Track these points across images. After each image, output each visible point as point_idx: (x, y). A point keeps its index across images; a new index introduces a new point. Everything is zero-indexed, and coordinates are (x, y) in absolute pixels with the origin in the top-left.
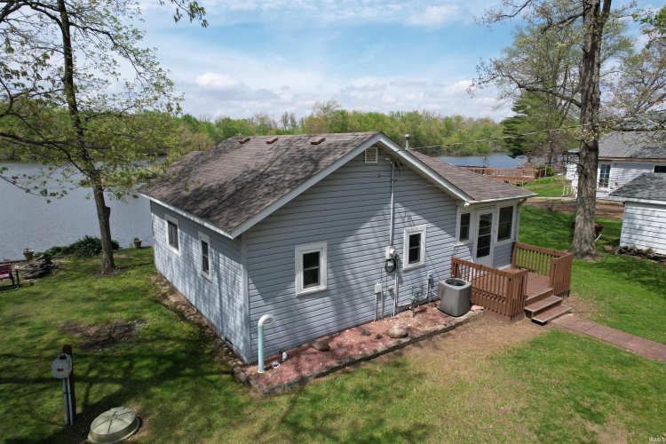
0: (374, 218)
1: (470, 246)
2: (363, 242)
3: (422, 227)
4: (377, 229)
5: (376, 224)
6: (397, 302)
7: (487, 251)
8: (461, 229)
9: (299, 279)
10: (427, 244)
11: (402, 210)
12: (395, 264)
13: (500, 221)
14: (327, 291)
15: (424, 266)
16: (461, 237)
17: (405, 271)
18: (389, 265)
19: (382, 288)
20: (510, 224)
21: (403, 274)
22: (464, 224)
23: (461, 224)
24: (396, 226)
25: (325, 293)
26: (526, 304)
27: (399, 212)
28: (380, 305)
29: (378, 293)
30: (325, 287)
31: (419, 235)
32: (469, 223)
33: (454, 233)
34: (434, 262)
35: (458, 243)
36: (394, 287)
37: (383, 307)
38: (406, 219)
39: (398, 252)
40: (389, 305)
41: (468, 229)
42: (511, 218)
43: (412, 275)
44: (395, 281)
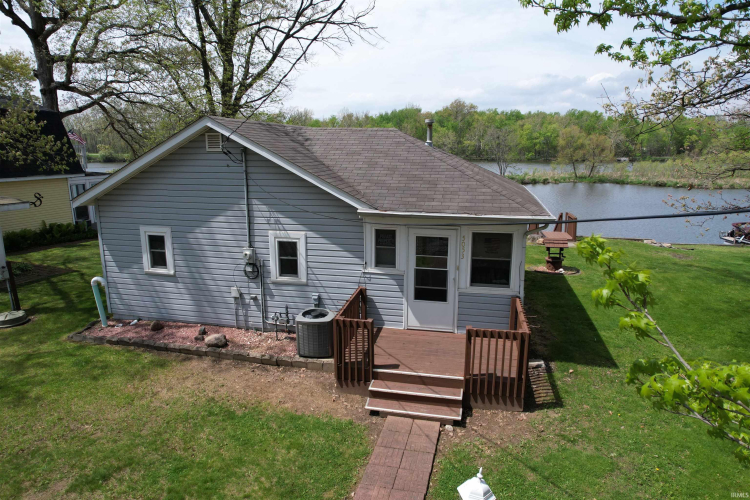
0: (229, 213)
1: (399, 279)
2: (219, 237)
3: (298, 235)
4: (235, 226)
5: (232, 219)
6: (265, 317)
7: (442, 296)
8: (377, 250)
9: (146, 259)
10: (310, 258)
11: (264, 208)
12: (256, 269)
13: (473, 254)
14: (174, 276)
15: (307, 285)
16: (379, 263)
17: (274, 283)
18: (249, 269)
19: (241, 294)
20: (508, 264)
21: (272, 286)
22: (385, 242)
23: (377, 243)
24: (256, 226)
25: (172, 278)
26: (376, 376)
27: (261, 211)
28: (241, 312)
29: (236, 298)
30: (172, 272)
31: (295, 244)
32: (394, 244)
33: (359, 253)
34: (325, 284)
35: (372, 270)
36: (259, 297)
37: (246, 316)
38: (272, 221)
39: (261, 257)
40: (255, 317)
41: (394, 252)
42: (509, 255)
43: (290, 291)
44: (259, 291)
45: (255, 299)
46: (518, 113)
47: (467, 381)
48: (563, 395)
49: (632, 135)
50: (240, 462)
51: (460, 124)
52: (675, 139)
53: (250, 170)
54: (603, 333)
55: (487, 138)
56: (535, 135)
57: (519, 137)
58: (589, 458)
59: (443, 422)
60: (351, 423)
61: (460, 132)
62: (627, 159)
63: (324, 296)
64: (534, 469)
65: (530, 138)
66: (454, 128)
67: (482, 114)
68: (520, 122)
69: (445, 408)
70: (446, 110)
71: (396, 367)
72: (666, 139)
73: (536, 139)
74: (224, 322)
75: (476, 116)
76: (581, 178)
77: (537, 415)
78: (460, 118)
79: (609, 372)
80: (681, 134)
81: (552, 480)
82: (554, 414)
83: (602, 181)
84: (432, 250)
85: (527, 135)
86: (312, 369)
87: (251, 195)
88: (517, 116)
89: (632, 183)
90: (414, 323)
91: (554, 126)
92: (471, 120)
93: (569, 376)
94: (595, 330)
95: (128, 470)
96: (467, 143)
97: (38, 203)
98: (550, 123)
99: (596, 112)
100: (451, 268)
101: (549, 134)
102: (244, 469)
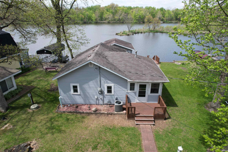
1: (135, 93)
2: (91, 86)
3: (112, 85)
5: (94, 82)
6: (103, 102)
7: (144, 96)
8: (130, 87)
9: (72, 90)
10: (115, 89)
11: (104, 79)
12: (102, 92)
13: (151, 87)
14: (80, 94)
15: (114, 95)
16: (131, 90)
17: (106, 95)
18: (100, 92)
19: (98, 98)
20: (158, 89)
21: (105, 96)
22: (132, 86)
23: (130, 86)
24: (102, 83)
25: (79, 95)
26: (136, 116)
27: (103, 80)
28: (97, 101)
29: (96, 99)
30: (79, 94)
31: (111, 87)
32: (134, 86)
33: (126, 88)
34: (118, 94)
35: (129, 91)
36: (102, 98)
37: (99, 102)
38: (106, 82)
39: (103, 90)
40: (101, 102)
41: (134, 87)
42: (159, 87)
43: (109, 96)
44: (102, 97)
45: (101, 99)
46: (131, 7)
47: (154, 116)
48: (170, 115)
49: (163, 14)
50: (119, 139)
51: (114, 11)
52: (175, 16)
53: (100, 71)
54: (173, 97)
55: (122, 16)
56: (136, 15)
57: (132, 16)
58: (178, 129)
59: (151, 125)
60: (134, 127)
61: (114, 14)
62: (162, 22)
63: (118, 97)
64: (170, 133)
65: (135, 16)
66: (112, 12)
67: (120, 7)
68: (131, 10)
69: (150, 122)
70: (109, 6)
71: (139, 114)
72: (173, 16)
73: (137, 16)
74: (92, 104)
75: (118, 8)
76: (151, 31)
77: (167, 121)
78: (113, 9)
79: (177, 108)
80: (177, 15)
81: (173, 135)
82: (170, 120)
83: (157, 32)
84: (143, 87)
85: (134, 15)
86: (119, 115)
87: (101, 76)
88: (130, 8)
89: (165, 33)
90: (138, 101)
91: (142, 12)
92: (117, 9)
93: (170, 110)
94: (171, 96)
95: (99, 144)
96: (116, 17)
97: (11, 63)
98: (141, 11)
99: (154, 7)
100: (146, 90)
101: (140, 15)
102: (121, 141)
